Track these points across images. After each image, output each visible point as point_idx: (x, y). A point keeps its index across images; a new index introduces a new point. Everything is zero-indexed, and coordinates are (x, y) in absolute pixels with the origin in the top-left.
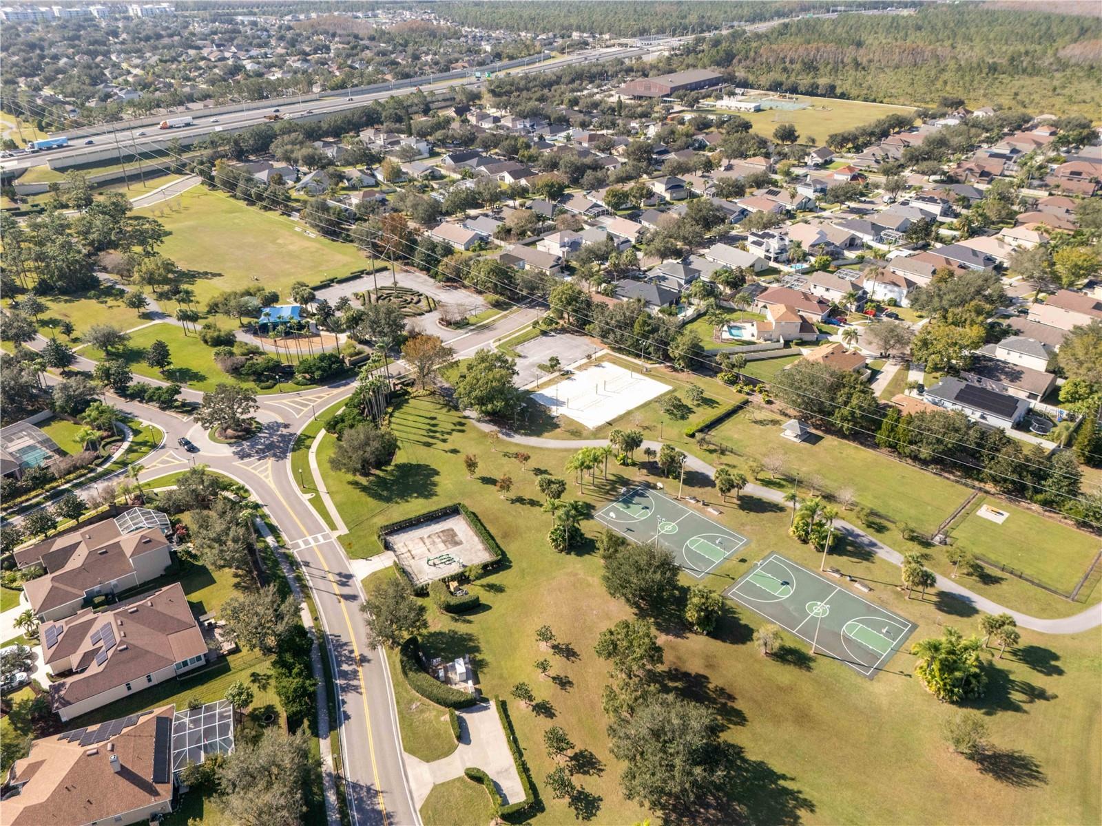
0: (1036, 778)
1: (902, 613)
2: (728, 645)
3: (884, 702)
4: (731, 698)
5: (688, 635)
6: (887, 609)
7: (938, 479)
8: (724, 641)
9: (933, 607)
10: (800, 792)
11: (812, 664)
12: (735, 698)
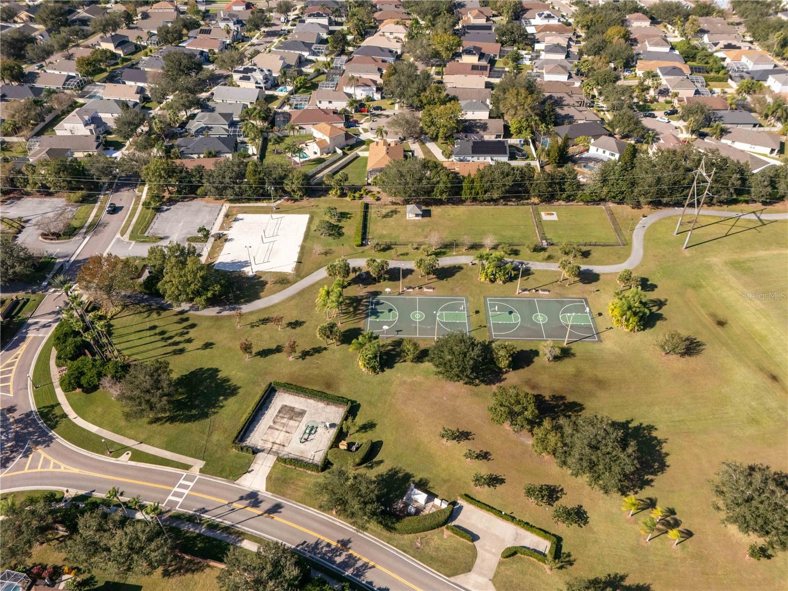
0: (700, 345)
1: (574, 296)
2: (526, 369)
3: (617, 349)
4: (563, 398)
5: (504, 376)
6: (566, 298)
7: (508, 207)
8: (523, 368)
9: (581, 284)
10: (641, 424)
11: (572, 351)
12: (564, 397)
